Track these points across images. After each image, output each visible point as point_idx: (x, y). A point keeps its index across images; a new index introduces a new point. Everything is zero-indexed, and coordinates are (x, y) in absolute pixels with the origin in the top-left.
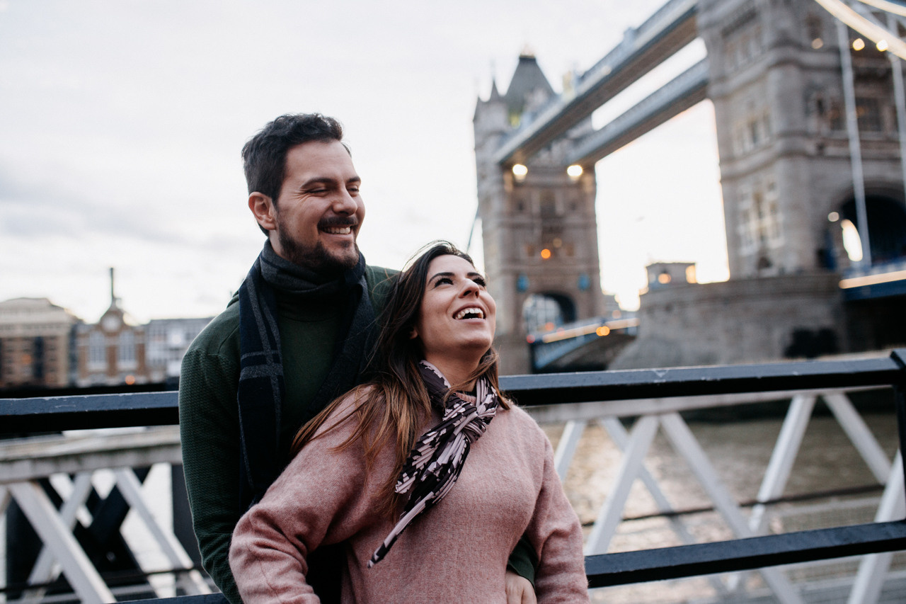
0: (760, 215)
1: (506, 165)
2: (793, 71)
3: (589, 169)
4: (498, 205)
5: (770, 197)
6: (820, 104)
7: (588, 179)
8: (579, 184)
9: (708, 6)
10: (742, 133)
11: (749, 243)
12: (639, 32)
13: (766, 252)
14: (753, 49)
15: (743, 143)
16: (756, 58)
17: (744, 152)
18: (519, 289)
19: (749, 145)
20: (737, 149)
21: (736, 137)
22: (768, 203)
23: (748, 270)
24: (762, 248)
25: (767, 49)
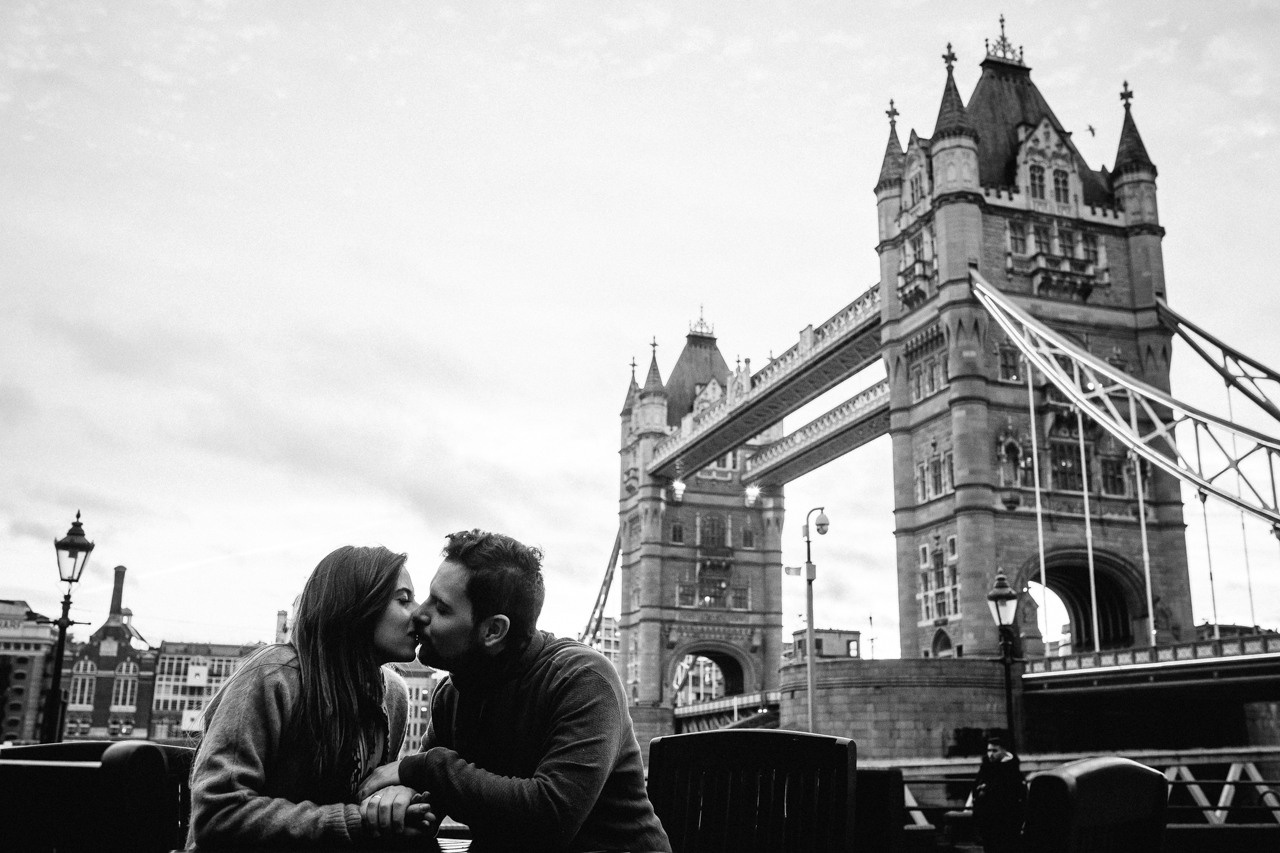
1: (661, 477)
2: (980, 409)
3: (774, 491)
4: (647, 529)
5: (950, 559)
6: (1012, 450)
7: (770, 503)
8: (758, 508)
9: (889, 318)
10: (923, 475)
11: (927, 613)
12: (821, 334)
13: (944, 626)
14: (938, 379)
15: (924, 488)
16: (940, 388)
17: (924, 500)
18: (667, 642)
19: (930, 491)
20: (919, 495)
21: (918, 481)
22: (948, 565)
23: (925, 646)
24: (941, 621)
25: (951, 381)
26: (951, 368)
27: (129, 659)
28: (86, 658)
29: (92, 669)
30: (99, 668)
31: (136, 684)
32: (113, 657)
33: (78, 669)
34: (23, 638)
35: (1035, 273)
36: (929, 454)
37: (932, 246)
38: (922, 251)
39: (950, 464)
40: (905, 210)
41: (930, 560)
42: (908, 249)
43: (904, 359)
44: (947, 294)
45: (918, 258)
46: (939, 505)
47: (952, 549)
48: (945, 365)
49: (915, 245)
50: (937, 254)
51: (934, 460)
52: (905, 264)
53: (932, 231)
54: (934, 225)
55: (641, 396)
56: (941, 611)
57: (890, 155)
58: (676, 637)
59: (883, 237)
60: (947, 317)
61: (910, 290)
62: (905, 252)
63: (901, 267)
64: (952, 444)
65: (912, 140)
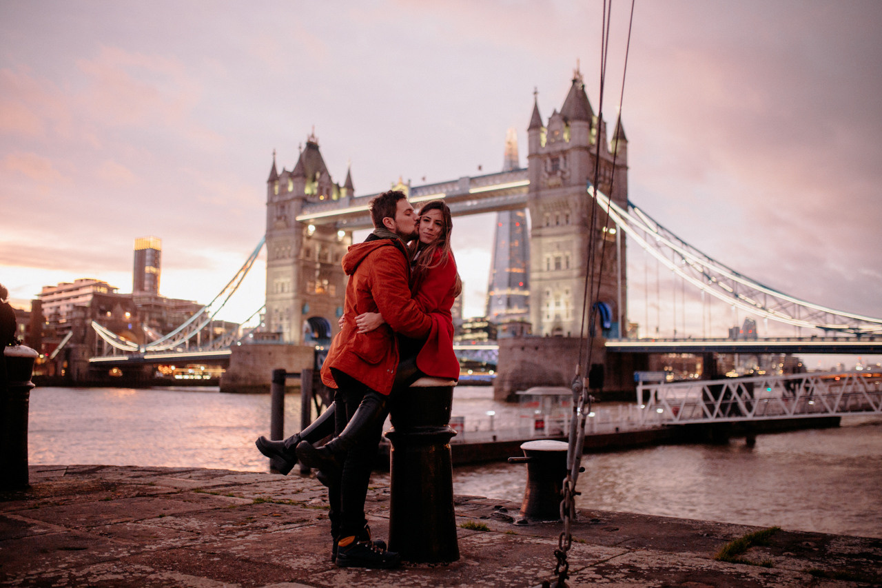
4: (295, 250)
9: (535, 189)
10: (548, 259)
11: (548, 317)
12: (473, 181)
13: (560, 322)
14: (562, 220)
15: (548, 265)
16: (562, 225)
17: (548, 269)
18: (303, 312)
19: (552, 266)
20: (545, 267)
21: (545, 260)
22: (564, 298)
23: (547, 330)
24: (558, 320)
25: (573, 224)
26: (574, 218)
36: (553, 251)
37: (565, 164)
38: (558, 165)
39: (567, 258)
40: (548, 143)
41: (551, 295)
42: (549, 161)
43: (541, 208)
44: (577, 189)
45: (555, 168)
46: (559, 274)
47: (567, 292)
48: (567, 216)
49: (553, 160)
50: (570, 170)
51: (557, 254)
52: (546, 167)
53: (565, 158)
54: (567, 156)
55: (291, 175)
56: (557, 317)
57: (536, 113)
58: (307, 309)
59: (534, 151)
60: (576, 198)
61: (553, 181)
62: (545, 162)
63: (543, 168)
64: (571, 250)
65: (555, 113)
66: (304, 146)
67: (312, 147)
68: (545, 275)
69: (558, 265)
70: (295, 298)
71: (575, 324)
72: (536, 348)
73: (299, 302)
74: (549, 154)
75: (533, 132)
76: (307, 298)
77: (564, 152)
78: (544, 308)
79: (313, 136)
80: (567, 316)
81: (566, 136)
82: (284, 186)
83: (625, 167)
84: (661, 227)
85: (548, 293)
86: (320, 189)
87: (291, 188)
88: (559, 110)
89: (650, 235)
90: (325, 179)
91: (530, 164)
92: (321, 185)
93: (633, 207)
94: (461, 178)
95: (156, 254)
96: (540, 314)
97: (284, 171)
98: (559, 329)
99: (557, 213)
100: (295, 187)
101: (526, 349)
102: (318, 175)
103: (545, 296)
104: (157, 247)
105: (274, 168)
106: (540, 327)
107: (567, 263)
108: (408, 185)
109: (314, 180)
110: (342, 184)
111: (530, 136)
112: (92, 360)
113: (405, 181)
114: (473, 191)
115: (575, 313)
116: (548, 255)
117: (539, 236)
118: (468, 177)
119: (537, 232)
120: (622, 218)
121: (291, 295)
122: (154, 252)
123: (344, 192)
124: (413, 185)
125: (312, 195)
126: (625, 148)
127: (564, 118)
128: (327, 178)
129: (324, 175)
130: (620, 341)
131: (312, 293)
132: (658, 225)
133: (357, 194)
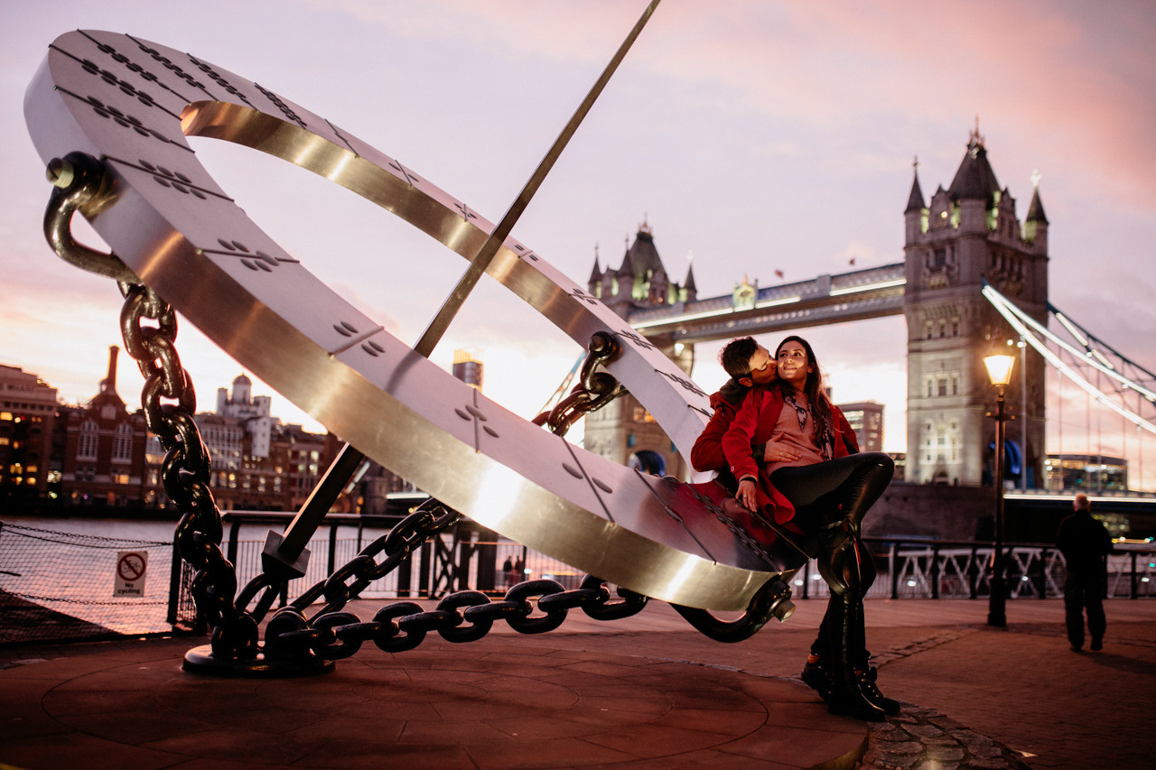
0: (941, 441)
3: (691, 348)
7: (688, 355)
9: (914, 290)
10: (930, 382)
11: (929, 458)
12: (835, 279)
13: (944, 465)
14: (948, 331)
15: (930, 389)
16: (949, 337)
17: (930, 396)
18: (629, 445)
19: (935, 392)
20: (925, 392)
21: (925, 383)
22: (949, 434)
23: (926, 475)
24: (941, 463)
25: (962, 336)
26: (963, 328)
27: (125, 422)
28: (90, 419)
29: (95, 428)
30: (101, 427)
31: (131, 442)
32: (112, 420)
33: (84, 427)
34: (38, 400)
35: (1002, 279)
36: (936, 371)
37: (953, 257)
38: (944, 258)
39: (955, 380)
40: (931, 230)
41: (933, 430)
42: (932, 254)
43: (921, 315)
44: (967, 289)
45: (940, 261)
46: (944, 401)
47: (954, 426)
48: (955, 325)
49: (936, 252)
50: (959, 265)
51: (941, 375)
52: (928, 262)
53: (953, 249)
54: (956, 245)
55: (617, 275)
56: (941, 458)
57: (916, 191)
58: (634, 441)
59: (912, 240)
60: (967, 301)
61: (935, 280)
62: (928, 255)
63: (924, 262)
64: (959, 370)
65: (940, 190)
66: (633, 239)
67: (644, 239)
68: (926, 403)
69: (942, 392)
70: (619, 426)
71: (964, 467)
72: (905, 499)
73: (623, 431)
74: (931, 244)
75: (911, 215)
76: (635, 427)
77: (951, 242)
78: (923, 447)
79: (645, 225)
80: (954, 459)
81: (954, 220)
82: (608, 289)
83: (1044, 258)
84: (1094, 339)
85: (929, 427)
86: (652, 291)
87: (615, 291)
88: (946, 187)
89: (1067, 351)
90: (659, 278)
91: (907, 257)
92: (655, 286)
93: (1055, 311)
94: (820, 277)
95: (477, 367)
96: (917, 455)
97: (608, 270)
98: (943, 474)
99: (942, 321)
100: (620, 289)
101: (892, 499)
102: (650, 274)
103: (925, 430)
104: (478, 360)
105: (596, 266)
106: (917, 472)
107: (955, 387)
108: (755, 286)
109: (645, 279)
110: (682, 284)
111: (907, 221)
112: (391, 496)
113: (752, 281)
114: (835, 292)
115: (964, 453)
116: (930, 377)
117: (919, 351)
118: (828, 275)
119: (916, 346)
120: (1028, 327)
121: (613, 423)
122: (474, 366)
123: (683, 295)
124: (761, 285)
125: (643, 299)
126: (1042, 233)
127: (952, 196)
128: (662, 276)
129: (657, 274)
130: (1024, 492)
131: (641, 421)
132: (1089, 336)
133: (700, 296)
